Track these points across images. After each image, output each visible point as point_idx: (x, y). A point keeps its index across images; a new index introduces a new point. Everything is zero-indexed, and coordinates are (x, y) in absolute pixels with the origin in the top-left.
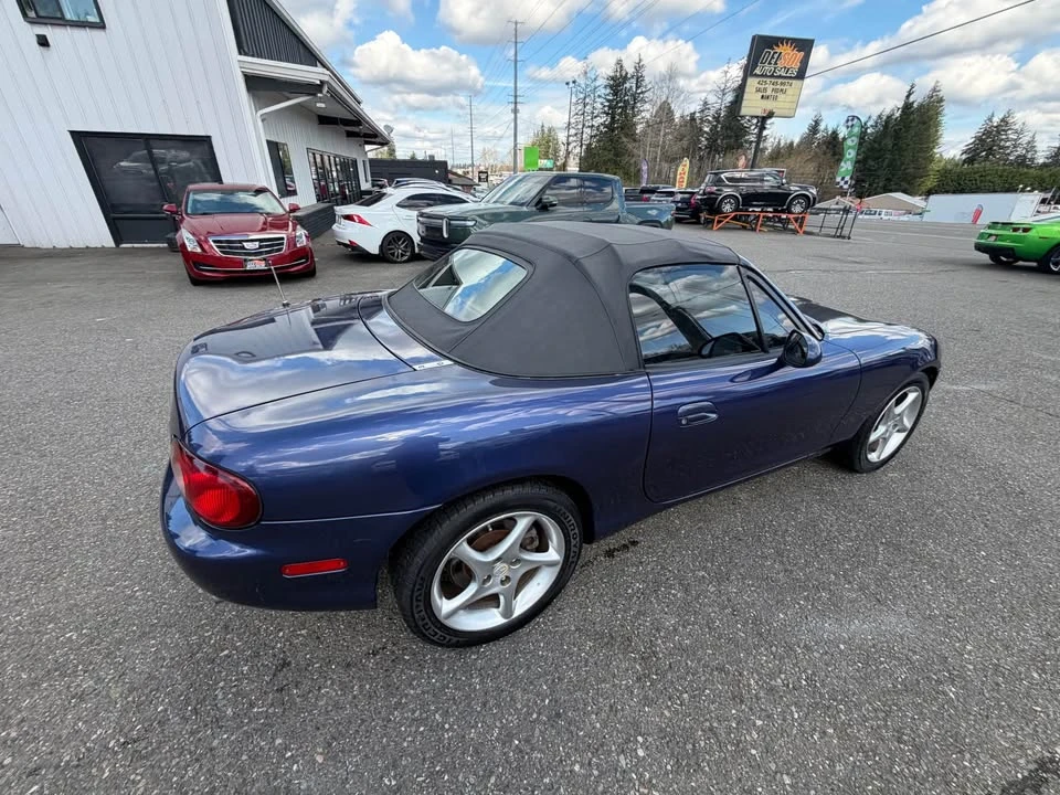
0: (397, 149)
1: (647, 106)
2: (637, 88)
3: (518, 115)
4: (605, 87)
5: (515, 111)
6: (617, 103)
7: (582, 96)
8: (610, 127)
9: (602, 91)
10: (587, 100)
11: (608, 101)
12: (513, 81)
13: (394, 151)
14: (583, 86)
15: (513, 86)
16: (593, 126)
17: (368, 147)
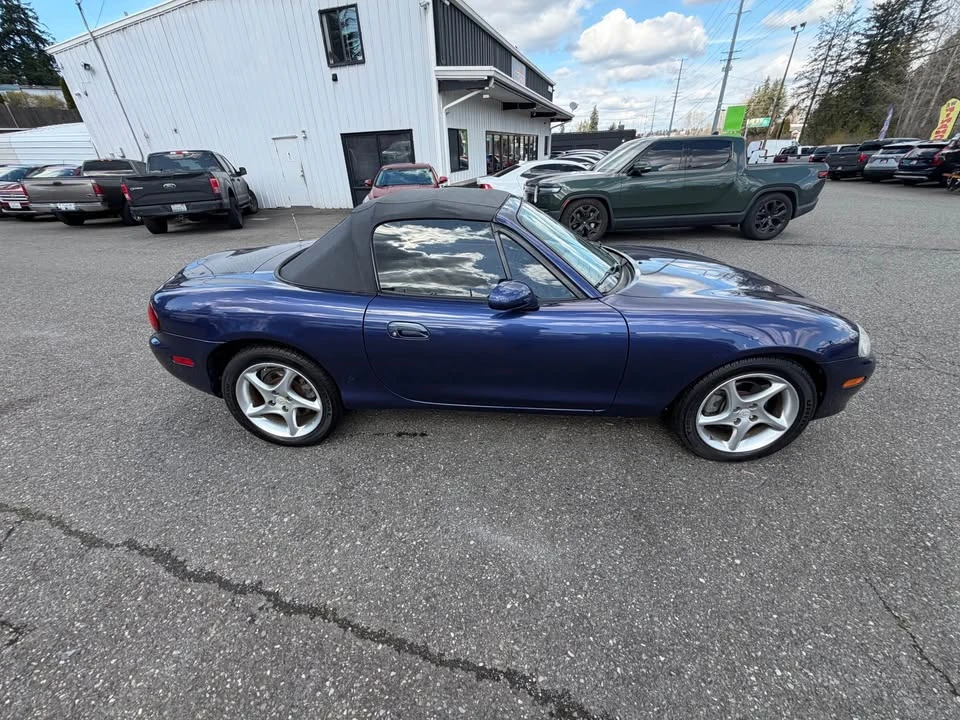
0: (599, 121)
1: (933, 35)
2: (923, 12)
3: (730, 73)
4: (868, 20)
5: (727, 69)
6: (882, 38)
7: (828, 37)
8: (866, 70)
9: (862, 26)
10: (835, 41)
11: (868, 37)
12: (732, 37)
13: (596, 123)
14: (834, 25)
15: (730, 41)
16: (836, 71)
17: (553, 124)
